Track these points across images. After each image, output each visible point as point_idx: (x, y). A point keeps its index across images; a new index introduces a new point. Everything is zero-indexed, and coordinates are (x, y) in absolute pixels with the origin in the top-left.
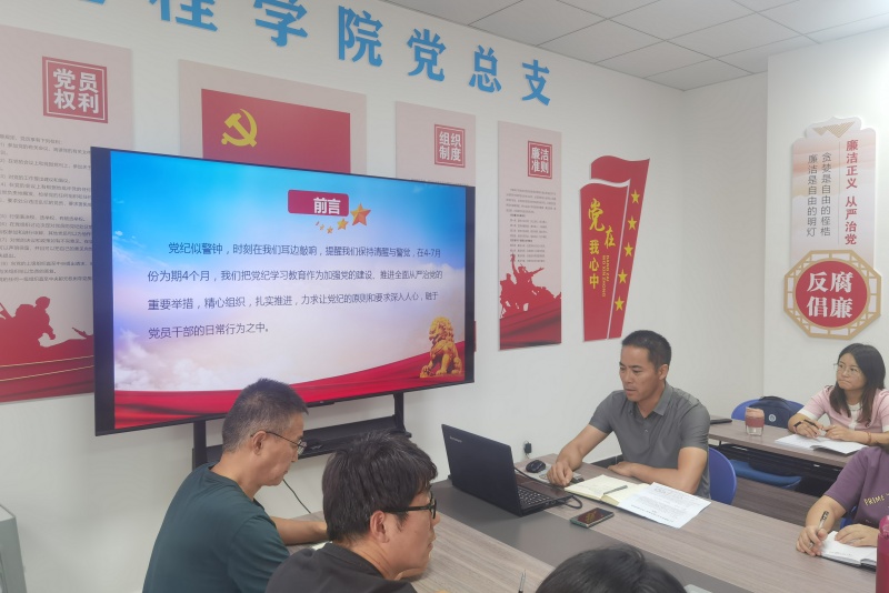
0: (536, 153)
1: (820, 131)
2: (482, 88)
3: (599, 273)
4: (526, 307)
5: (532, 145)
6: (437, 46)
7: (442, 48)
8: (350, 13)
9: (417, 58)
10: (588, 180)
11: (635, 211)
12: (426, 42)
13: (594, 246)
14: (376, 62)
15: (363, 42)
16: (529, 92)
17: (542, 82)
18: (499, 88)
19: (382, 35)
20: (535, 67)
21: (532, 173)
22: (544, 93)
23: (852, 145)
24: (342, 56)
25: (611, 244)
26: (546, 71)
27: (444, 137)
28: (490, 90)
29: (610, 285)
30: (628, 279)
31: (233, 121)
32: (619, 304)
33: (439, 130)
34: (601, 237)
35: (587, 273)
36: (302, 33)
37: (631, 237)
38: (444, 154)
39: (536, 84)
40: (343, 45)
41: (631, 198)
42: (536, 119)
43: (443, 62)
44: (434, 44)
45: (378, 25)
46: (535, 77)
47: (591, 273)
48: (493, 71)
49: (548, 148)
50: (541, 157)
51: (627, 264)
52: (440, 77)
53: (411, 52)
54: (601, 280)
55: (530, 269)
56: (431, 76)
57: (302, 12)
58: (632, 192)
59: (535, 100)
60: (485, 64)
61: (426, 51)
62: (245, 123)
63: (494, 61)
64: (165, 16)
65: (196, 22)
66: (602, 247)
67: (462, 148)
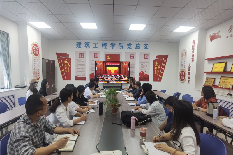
0: (145, 56)
1: (183, 50)
2: (137, 49)
4: (143, 76)
7: (131, 45)
8: (120, 44)
9: (128, 47)
10: (155, 59)
11: (165, 63)
12: (129, 44)
14: (123, 48)
15: (121, 46)
16: (145, 48)
18: (140, 48)
19: (124, 45)
20: (146, 44)
21: (145, 59)
22: (147, 48)
23: (185, 53)
24: (119, 48)
25: (159, 68)
26: (148, 45)
29: (159, 74)
30: (163, 73)
31: (108, 57)
32: (161, 77)
33: (131, 55)
34: (157, 67)
36: (115, 47)
37: (164, 67)
38: (131, 57)
40: (119, 47)
42: (146, 51)
44: (130, 44)
46: (146, 46)
47: (155, 72)
49: (148, 55)
50: (146, 57)
51: (163, 71)
52: (131, 48)
53: (127, 46)
54: (157, 73)
55: (144, 71)
56: (130, 48)
57: (115, 45)
58: (164, 60)
60: (138, 46)
61: (129, 46)
64: (103, 48)
65: (105, 48)
67: (134, 57)
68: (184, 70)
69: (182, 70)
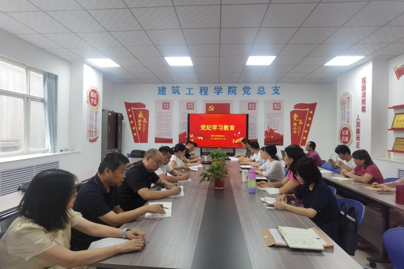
0: (276, 105)
1: (344, 94)
2: (260, 94)
3: (297, 130)
4: (272, 137)
5: (274, 104)
6: (249, 88)
8: (231, 87)
10: (293, 109)
11: (312, 116)
12: (247, 88)
13: (295, 124)
14: (235, 94)
15: (233, 91)
16: (274, 92)
17: (278, 90)
18: (265, 93)
20: (276, 87)
21: (274, 109)
22: (278, 92)
23: (348, 98)
24: (229, 94)
25: (301, 123)
26: (279, 87)
27: (250, 105)
28: (263, 94)
29: (301, 134)
30: (308, 132)
31: (210, 107)
32: (304, 138)
34: (298, 122)
35: (292, 130)
36: (222, 92)
37: (310, 122)
38: (250, 108)
39: (276, 91)
40: (229, 92)
41: (309, 113)
42: (276, 98)
43: (250, 91)
45: (236, 88)
46: (276, 89)
47: (294, 130)
48: (263, 90)
49: (280, 104)
51: (308, 129)
52: (250, 94)
53: (243, 91)
54: (297, 132)
55: (273, 129)
56: (247, 94)
57: (222, 89)
58: (310, 111)
59: (276, 94)
61: (246, 90)
62: (212, 107)
63: (264, 88)
64: (201, 94)
65: (205, 94)
66: (298, 125)
67: (255, 106)
68: (347, 126)
69: (344, 126)
